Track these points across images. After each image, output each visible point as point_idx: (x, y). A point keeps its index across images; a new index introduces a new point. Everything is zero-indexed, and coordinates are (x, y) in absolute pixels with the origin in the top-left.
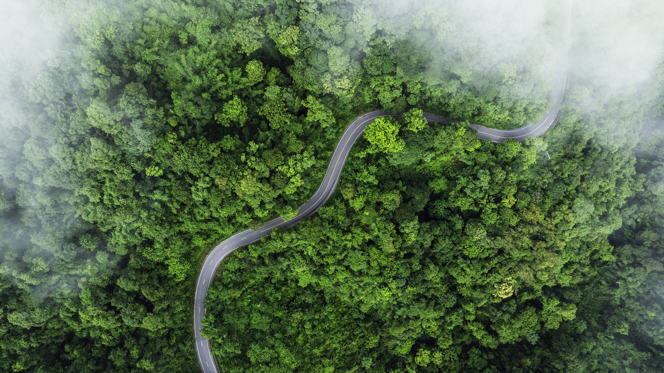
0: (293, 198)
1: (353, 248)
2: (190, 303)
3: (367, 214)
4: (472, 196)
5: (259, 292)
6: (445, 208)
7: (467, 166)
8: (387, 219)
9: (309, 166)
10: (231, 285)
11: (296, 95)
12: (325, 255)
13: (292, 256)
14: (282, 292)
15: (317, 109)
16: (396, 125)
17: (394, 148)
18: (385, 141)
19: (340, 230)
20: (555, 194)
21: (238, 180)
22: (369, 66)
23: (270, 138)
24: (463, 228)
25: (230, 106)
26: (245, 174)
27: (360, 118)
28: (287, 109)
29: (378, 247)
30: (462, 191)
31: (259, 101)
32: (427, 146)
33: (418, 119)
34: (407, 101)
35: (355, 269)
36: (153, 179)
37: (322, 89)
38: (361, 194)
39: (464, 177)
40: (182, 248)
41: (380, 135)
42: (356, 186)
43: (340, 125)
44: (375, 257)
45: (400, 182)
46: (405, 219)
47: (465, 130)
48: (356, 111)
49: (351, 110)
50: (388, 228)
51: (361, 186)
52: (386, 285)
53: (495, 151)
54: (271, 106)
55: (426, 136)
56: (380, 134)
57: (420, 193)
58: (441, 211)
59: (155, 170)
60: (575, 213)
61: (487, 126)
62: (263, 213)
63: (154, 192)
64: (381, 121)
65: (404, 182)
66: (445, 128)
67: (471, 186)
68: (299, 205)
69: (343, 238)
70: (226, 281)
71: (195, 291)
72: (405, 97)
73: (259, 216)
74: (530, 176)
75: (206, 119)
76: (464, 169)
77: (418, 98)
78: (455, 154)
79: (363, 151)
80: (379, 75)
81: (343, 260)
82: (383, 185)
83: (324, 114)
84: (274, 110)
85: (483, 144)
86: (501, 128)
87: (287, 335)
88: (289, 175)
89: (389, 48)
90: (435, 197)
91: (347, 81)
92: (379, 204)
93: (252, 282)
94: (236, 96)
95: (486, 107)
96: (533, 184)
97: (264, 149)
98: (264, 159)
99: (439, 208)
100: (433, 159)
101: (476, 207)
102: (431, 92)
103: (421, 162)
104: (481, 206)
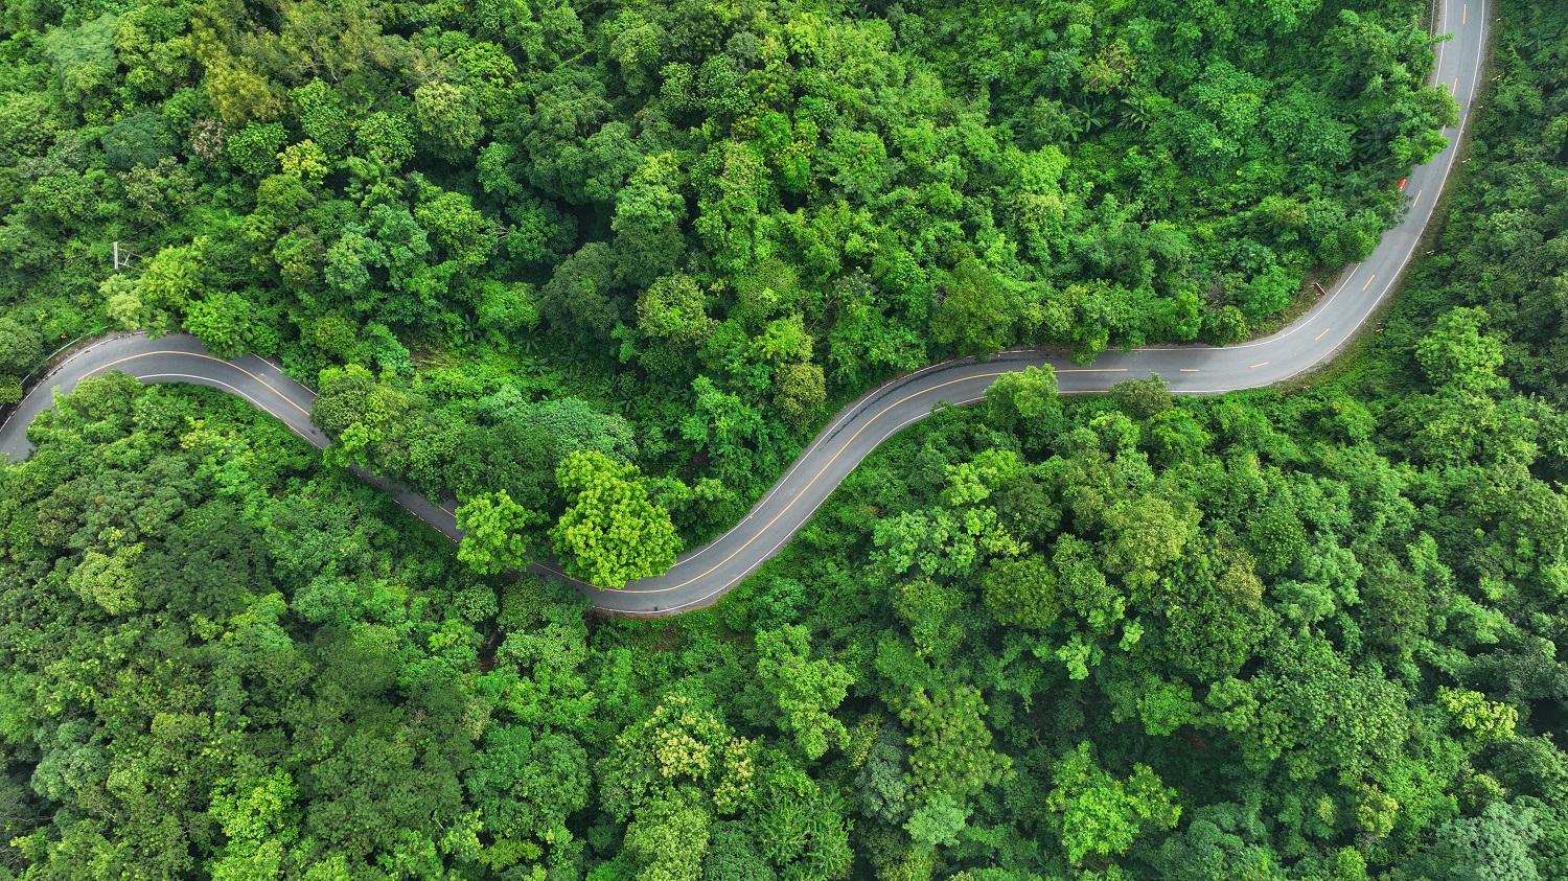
0: (993, 433)
1: (855, 201)
2: (1443, 229)
3: (768, 293)
4: (410, 221)
5: (1194, 192)
6: (519, 226)
7: (392, 327)
8: (711, 254)
9: (905, 517)
10: (1287, 237)
11: (855, 773)
12: (950, 218)
13: (1056, 255)
14: (1117, 167)
15: (804, 700)
16: (564, 540)
17: (597, 468)
18: (618, 502)
19: (877, 274)
20: (146, 126)
21: (1188, 566)
22: (572, 777)
23: (1002, 663)
24: (485, 141)
25: (1109, 833)
26: (1154, 576)
27: (671, 609)
28: (909, 741)
29: (777, 173)
30: (441, 253)
31: (988, 803)
32: (491, 435)
33: (480, 533)
34: (500, 604)
35: (872, 139)
36: (1491, 686)
37: (760, 761)
38: (767, 362)
39: (415, 294)
40: (1427, 413)
41: (625, 528)
42: (769, 397)
43: (742, 609)
44: (795, 147)
45: (623, 357)
46: (656, 231)
47: (343, 437)
48: (674, 634)
49: (688, 644)
50: (718, 221)
51: (752, 388)
52: (794, 60)
53: (286, 340)
54: (962, 774)
55: (475, 468)
56: (626, 530)
57: (574, 298)
58: (533, 219)
59: (1479, 719)
60: (112, 46)
61: (284, 427)
62: (1111, 424)
63: (1495, 640)
64: (605, 574)
65: (612, 352)
66: (408, 467)
67: (402, 253)
68: (979, 404)
69: (875, 245)
70: (1299, 256)
71: (1410, 265)
72: (499, 620)
73: (1128, 420)
74: (208, 215)
75: (1220, 826)
76: (408, 322)
77: (459, 601)
78: (418, 378)
79: (703, 497)
80: (555, 729)
81: (898, 182)
82: (682, 369)
83: (787, 672)
84: (957, 756)
85: (313, 374)
86: (239, 404)
87: (1156, 24)
88: (991, 514)
89: (478, 813)
90: (535, 273)
91: (668, 756)
92: (718, 313)
93: (1206, 229)
94: (1073, 860)
95: (246, 487)
96: (205, 187)
97: (1036, 634)
98: (1057, 599)
99: (536, 233)
100: (490, 390)
101: (415, 186)
102: (407, 604)
103: (538, 396)
104: (398, 181)
